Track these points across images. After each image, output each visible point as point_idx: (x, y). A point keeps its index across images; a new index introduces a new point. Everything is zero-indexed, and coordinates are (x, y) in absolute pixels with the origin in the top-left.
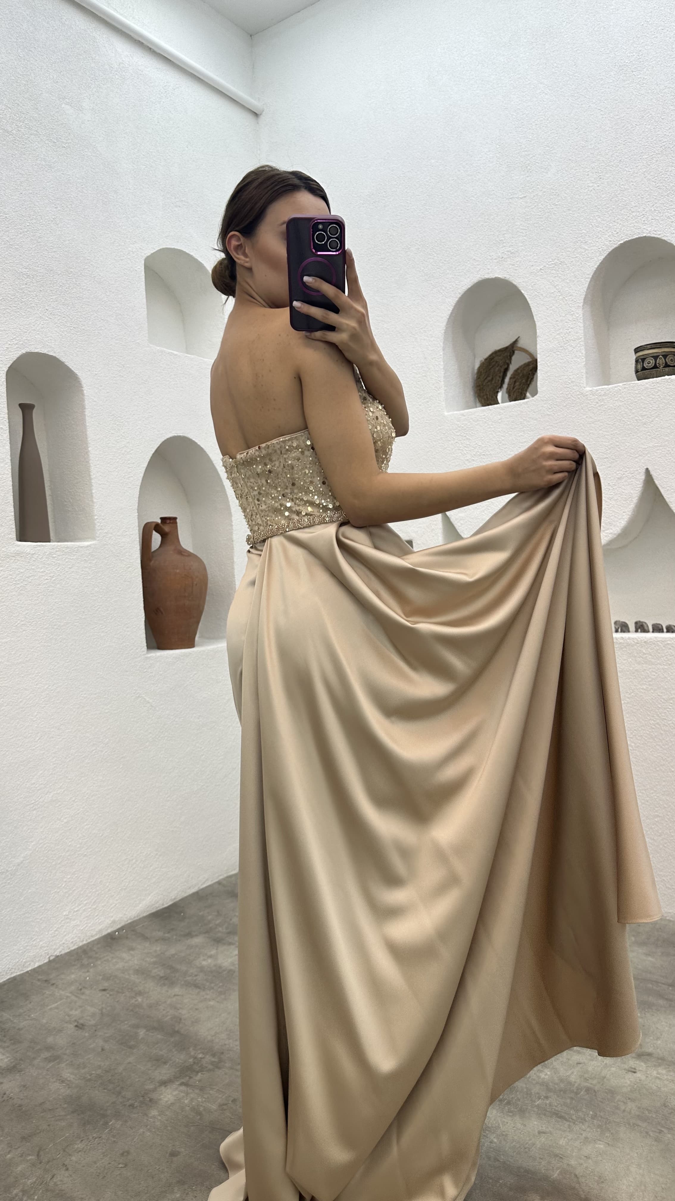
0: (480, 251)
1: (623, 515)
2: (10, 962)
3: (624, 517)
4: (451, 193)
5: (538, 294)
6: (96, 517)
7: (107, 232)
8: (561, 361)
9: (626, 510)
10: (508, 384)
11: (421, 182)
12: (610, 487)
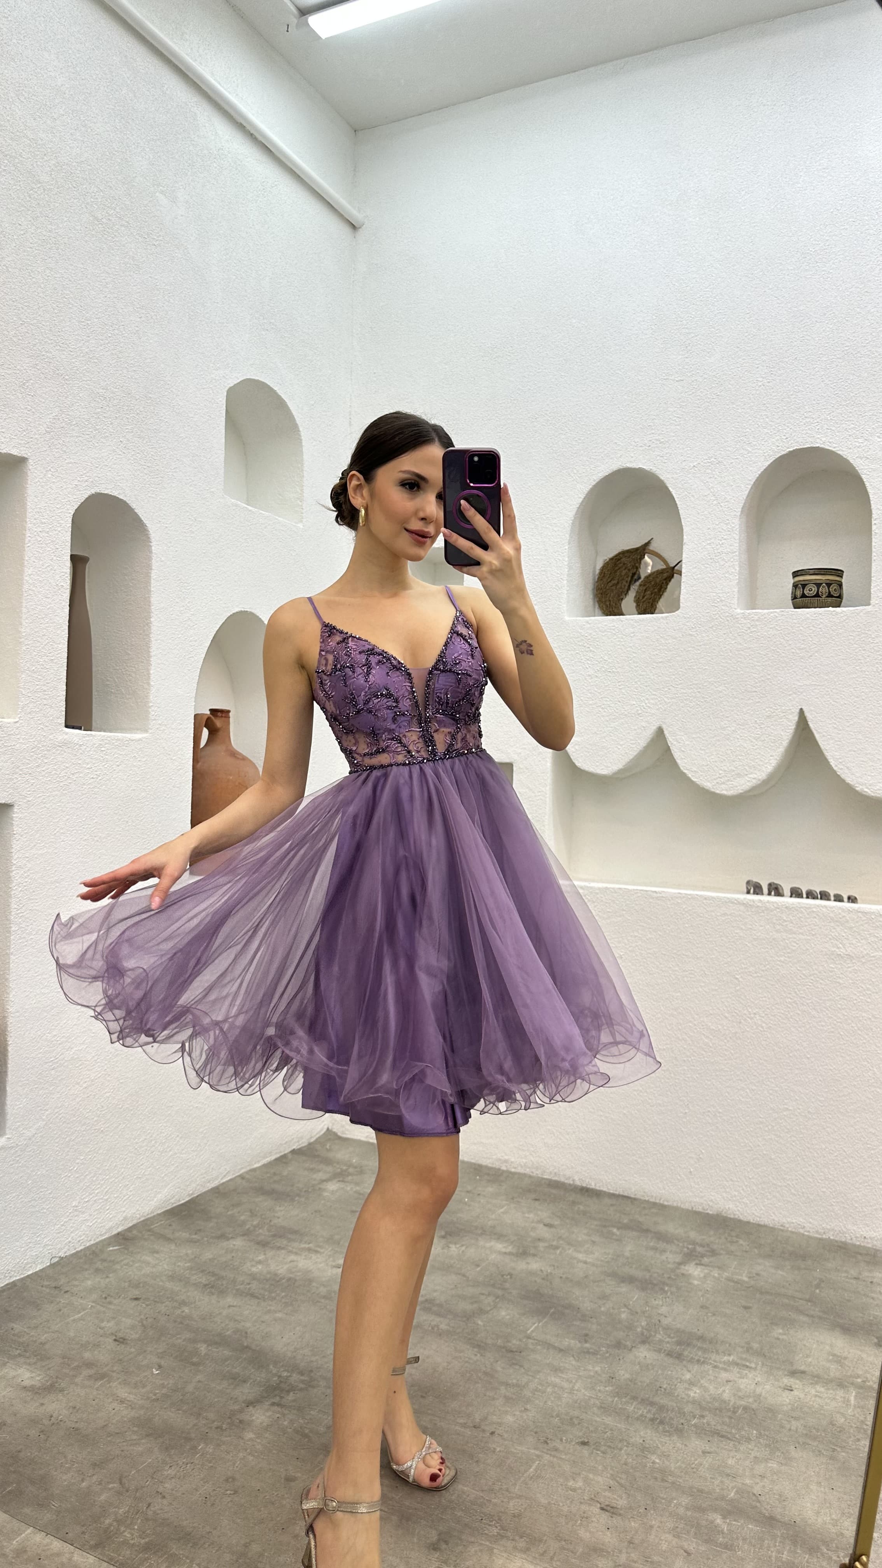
1: (771, 759)
2: (10, 1263)
5: (688, 495)
6: (151, 704)
8: (710, 575)
9: (774, 754)
10: (637, 592)
12: (757, 726)
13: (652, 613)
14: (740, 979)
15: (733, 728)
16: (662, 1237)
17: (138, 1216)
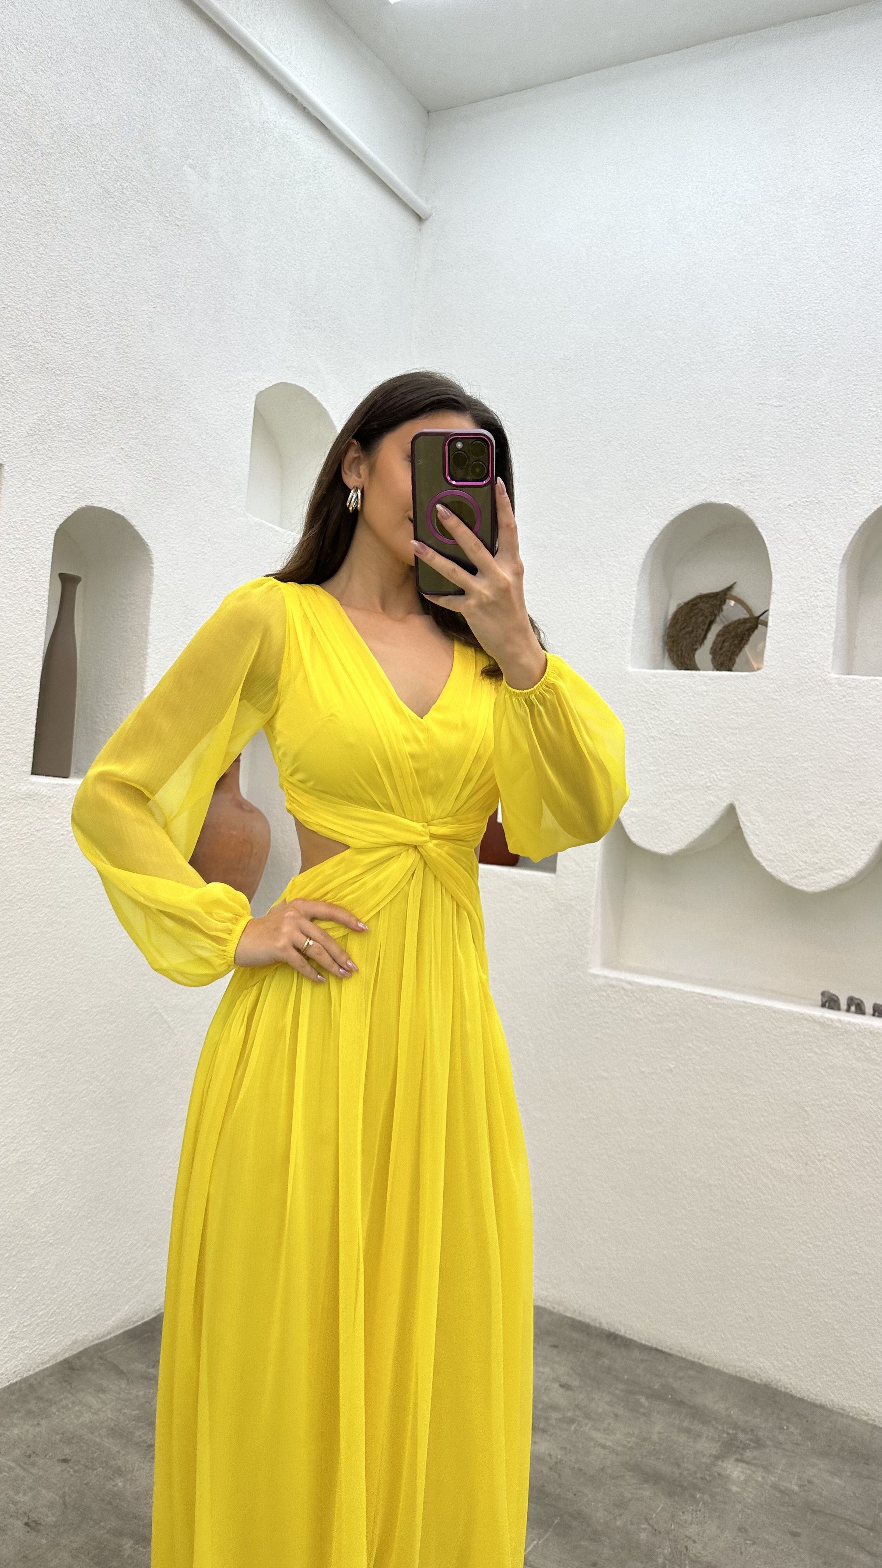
0: (708, 464)
1: (861, 854)
3: (862, 857)
4: (679, 379)
5: (780, 537)
7: (214, 350)
8: (801, 631)
9: (866, 848)
10: (714, 643)
11: (639, 357)
12: (847, 813)
13: (730, 670)
14: (810, 1113)
15: (819, 814)
16: (700, 1415)
17: (91, 1338)
